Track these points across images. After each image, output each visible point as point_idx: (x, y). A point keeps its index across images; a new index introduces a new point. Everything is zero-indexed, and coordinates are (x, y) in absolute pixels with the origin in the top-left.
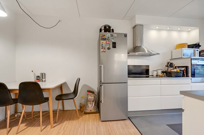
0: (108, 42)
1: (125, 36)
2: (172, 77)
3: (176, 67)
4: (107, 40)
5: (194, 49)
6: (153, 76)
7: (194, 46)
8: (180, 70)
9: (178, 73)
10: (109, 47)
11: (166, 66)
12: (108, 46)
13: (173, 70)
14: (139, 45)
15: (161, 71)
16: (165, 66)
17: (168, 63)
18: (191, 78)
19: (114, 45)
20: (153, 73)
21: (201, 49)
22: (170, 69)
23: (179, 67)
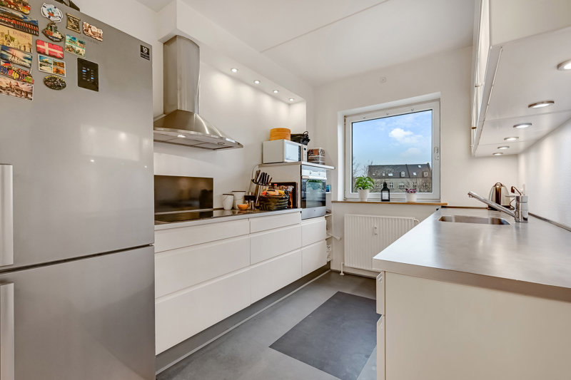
0: (46, 48)
1: (142, 51)
2: (270, 210)
3: (273, 184)
4: (42, 37)
5: (300, 145)
6: (223, 209)
7: (300, 138)
8: (286, 193)
9: (282, 199)
10: (56, 76)
11: (253, 181)
12: (49, 70)
13: (271, 193)
14: (185, 108)
15: (243, 194)
16: (250, 181)
17: (258, 174)
18: (301, 209)
19: (88, 75)
20: (223, 201)
21: (310, 146)
22: (264, 190)
23: (279, 184)
